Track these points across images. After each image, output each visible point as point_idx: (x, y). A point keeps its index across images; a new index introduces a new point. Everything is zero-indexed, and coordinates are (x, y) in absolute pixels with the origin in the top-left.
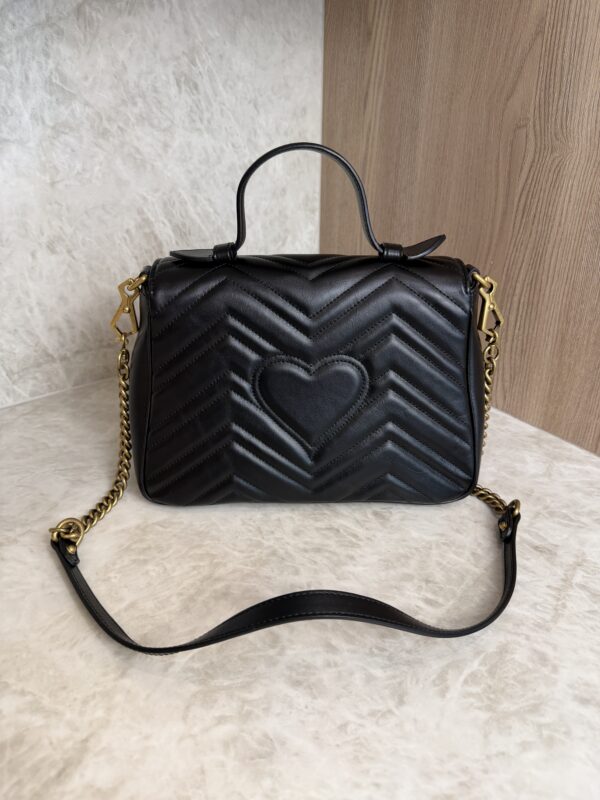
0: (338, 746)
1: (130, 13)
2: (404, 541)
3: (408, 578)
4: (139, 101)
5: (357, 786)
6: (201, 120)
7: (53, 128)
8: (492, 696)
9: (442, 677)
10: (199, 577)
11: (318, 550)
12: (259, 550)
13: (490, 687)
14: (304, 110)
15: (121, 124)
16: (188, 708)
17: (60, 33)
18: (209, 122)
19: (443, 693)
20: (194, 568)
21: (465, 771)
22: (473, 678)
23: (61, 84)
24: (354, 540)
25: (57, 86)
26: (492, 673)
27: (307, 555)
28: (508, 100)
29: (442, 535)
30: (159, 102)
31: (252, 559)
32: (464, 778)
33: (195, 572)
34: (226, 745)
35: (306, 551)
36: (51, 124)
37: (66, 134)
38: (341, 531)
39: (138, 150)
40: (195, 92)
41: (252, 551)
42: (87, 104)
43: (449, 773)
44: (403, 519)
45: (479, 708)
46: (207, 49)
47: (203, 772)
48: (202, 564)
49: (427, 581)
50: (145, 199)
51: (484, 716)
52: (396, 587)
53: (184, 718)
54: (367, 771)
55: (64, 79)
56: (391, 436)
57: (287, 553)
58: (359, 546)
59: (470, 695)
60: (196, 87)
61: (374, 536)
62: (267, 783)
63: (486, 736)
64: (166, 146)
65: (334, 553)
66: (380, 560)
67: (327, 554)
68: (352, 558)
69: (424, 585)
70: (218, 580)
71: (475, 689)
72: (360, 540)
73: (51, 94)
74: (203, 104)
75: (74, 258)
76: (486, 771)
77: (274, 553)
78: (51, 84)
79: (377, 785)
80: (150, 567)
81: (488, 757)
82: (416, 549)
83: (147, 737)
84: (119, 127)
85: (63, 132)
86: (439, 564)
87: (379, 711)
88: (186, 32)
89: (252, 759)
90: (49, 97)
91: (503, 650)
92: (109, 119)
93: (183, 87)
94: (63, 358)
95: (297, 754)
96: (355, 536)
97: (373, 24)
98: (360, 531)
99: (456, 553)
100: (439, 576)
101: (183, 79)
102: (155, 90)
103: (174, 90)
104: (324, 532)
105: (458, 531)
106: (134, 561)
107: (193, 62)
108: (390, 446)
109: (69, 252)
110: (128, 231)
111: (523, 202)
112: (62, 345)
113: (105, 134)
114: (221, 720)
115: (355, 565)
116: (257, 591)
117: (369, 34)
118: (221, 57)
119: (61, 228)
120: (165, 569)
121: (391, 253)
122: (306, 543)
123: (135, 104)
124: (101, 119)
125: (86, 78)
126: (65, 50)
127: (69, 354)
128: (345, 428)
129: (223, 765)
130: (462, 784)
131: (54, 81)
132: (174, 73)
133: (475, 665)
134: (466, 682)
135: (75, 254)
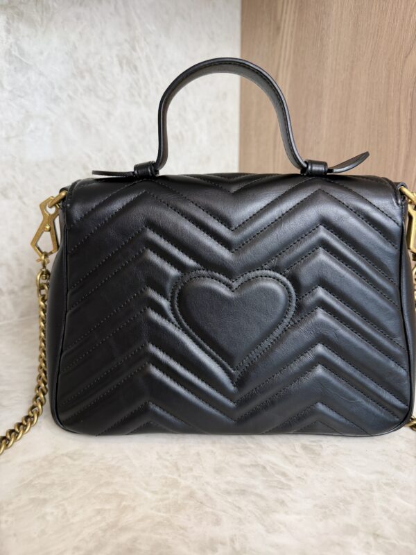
1: (81, 4)
2: (340, 481)
3: (351, 530)
4: (87, 76)
6: (140, 95)
7: (11, 92)
10: (103, 524)
11: (243, 492)
12: (175, 491)
14: (225, 94)
15: (71, 94)
17: (20, 14)
18: (146, 97)
20: (99, 512)
23: (19, 56)
24: (283, 479)
25: (16, 57)
27: (230, 499)
28: (406, 57)
29: (382, 473)
30: (104, 78)
31: (167, 502)
33: (99, 518)
35: (229, 493)
36: (9, 88)
37: (22, 97)
38: (268, 468)
39: (84, 116)
40: (134, 72)
41: (167, 493)
42: (41, 74)
44: (336, 454)
46: (145, 40)
48: (107, 507)
49: (376, 536)
50: (89, 157)
52: (339, 544)
55: (22, 52)
56: (321, 360)
57: (206, 495)
58: (289, 488)
60: (136, 68)
61: (305, 474)
64: (109, 114)
65: (261, 497)
66: (316, 505)
67: (253, 498)
68: (282, 503)
69: (371, 539)
70: (124, 529)
72: (291, 480)
73: (10, 63)
74: (142, 82)
75: (24, 203)
77: (191, 495)
78: (11, 55)
80: (49, 509)
82: (355, 491)
84: (69, 96)
85: (19, 96)
86: (386, 511)
88: (129, 24)
90: (8, 66)
92: (61, 88)
93: (125, 68)
94: (12, 292)
96: (284, 474)
97: (281, 19)
98: (290, 469)
99: (402, 496)
100: (388, 529)
101: (125, 61)
102: (101, 68)
103: (117, 69)
104: (248, 469)
105: (398, 468)
106: (33, 501)
107: (134, 48)
108: (320, 371)
109: (20, 198)
112: (11, 280)
113: (56, 100)
115: (286, 513)
116: (169, 547)
117: (278, 28)
118: (157, 46)
119: (14, 177)
120: (66, 513)
121: (315, 168)
122: (228, 483)
123: (83, 77)
124: (53, 88)
125: (41, 53)
126: (23, 28)
127: (16, 288)
128: (271, 350)
131: (13, 52)
132: (117, 56)
135: (25, 200)
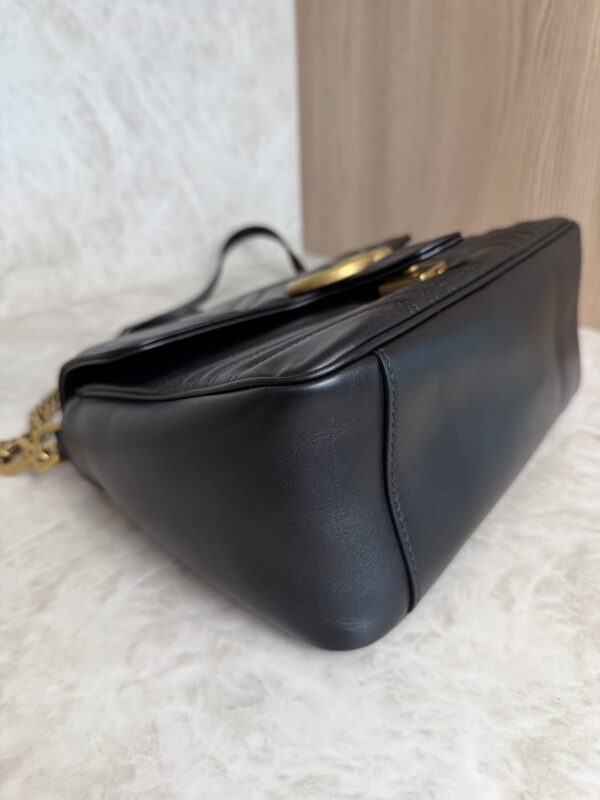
0: (361, 683)
5: (395, 735)
8: (577, 605)
9: (503, 586)
13: (572, 595)
16: (134, 646)
19: (508, 605)
21: (556, 703)
22: (547, 585)
26: (571, 576)
32: (557, 714)
34: (191, 692)
43: (534, 707)
45: (562, 621)
47: (154, 729)
50: (84, 78)
51: (570, 630)
53: (129, 659)
54: (410, 714)
59: (547, 606)
62: (255, 740)
63: (578, 655)
71: (550, 599)
76: (588, 703)
79: (426, 733)
81: (586, 683)
83: (71, 687)
87: (419, 635)
89: (232, 708)
91: (581, 551)
95: (299, 698)
110: (65, 118)
111: (544, 39)
114: (183, 659)
129: (186, 719)
130: (554, 722)
133: (547, 570)
134: (538, 590)
